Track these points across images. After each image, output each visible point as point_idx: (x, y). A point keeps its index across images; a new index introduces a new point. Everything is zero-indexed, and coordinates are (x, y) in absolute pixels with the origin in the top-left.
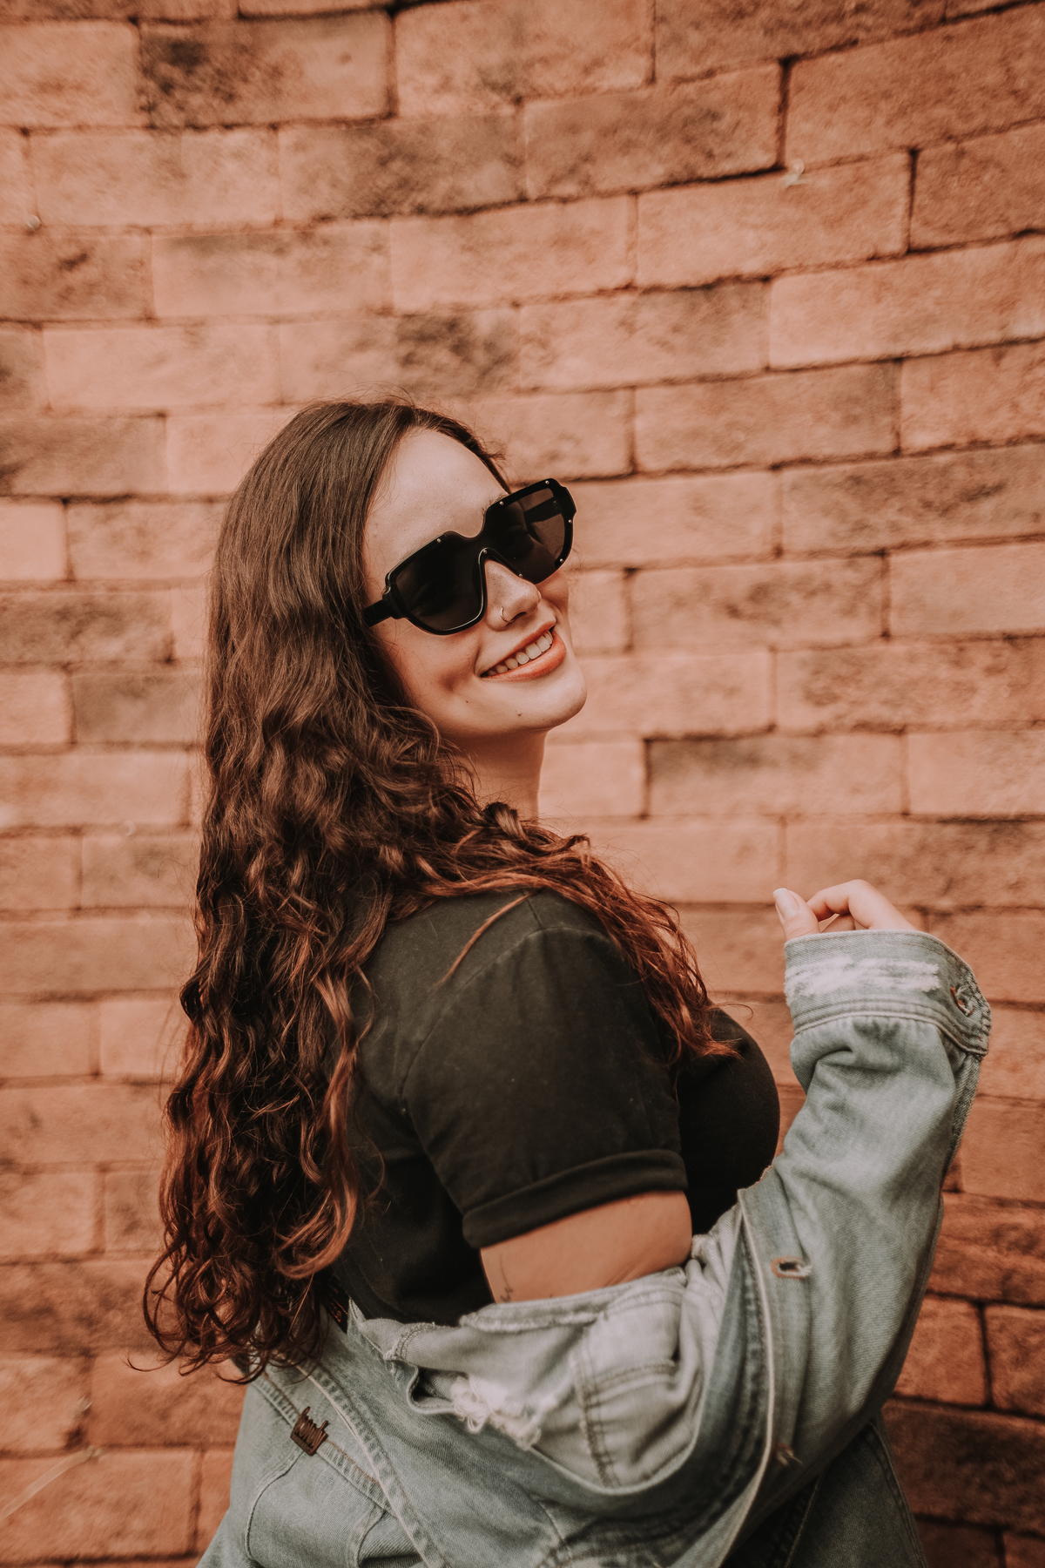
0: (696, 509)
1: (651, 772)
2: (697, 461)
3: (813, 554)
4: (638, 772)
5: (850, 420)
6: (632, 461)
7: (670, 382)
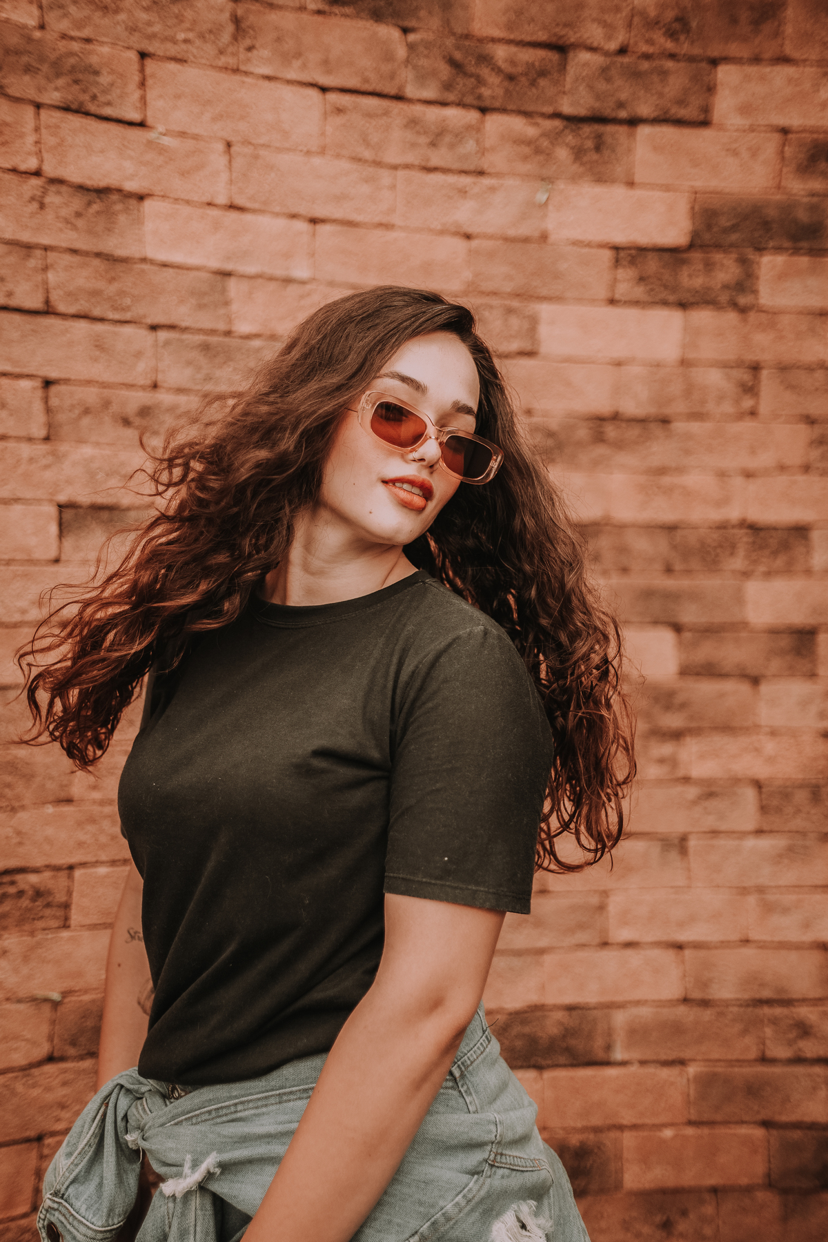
0: (96, 346)
1: (63, 529)
2: (97, 312)
3: (180, 391)
4: (53, 529)
5: (201, 307)
6: (47, 302)
7: (74, 251)
